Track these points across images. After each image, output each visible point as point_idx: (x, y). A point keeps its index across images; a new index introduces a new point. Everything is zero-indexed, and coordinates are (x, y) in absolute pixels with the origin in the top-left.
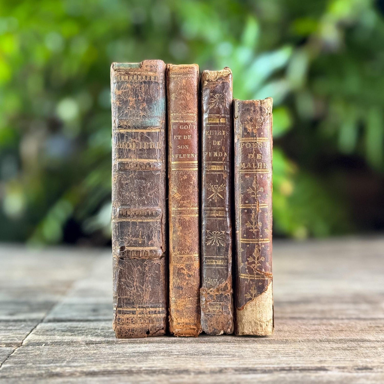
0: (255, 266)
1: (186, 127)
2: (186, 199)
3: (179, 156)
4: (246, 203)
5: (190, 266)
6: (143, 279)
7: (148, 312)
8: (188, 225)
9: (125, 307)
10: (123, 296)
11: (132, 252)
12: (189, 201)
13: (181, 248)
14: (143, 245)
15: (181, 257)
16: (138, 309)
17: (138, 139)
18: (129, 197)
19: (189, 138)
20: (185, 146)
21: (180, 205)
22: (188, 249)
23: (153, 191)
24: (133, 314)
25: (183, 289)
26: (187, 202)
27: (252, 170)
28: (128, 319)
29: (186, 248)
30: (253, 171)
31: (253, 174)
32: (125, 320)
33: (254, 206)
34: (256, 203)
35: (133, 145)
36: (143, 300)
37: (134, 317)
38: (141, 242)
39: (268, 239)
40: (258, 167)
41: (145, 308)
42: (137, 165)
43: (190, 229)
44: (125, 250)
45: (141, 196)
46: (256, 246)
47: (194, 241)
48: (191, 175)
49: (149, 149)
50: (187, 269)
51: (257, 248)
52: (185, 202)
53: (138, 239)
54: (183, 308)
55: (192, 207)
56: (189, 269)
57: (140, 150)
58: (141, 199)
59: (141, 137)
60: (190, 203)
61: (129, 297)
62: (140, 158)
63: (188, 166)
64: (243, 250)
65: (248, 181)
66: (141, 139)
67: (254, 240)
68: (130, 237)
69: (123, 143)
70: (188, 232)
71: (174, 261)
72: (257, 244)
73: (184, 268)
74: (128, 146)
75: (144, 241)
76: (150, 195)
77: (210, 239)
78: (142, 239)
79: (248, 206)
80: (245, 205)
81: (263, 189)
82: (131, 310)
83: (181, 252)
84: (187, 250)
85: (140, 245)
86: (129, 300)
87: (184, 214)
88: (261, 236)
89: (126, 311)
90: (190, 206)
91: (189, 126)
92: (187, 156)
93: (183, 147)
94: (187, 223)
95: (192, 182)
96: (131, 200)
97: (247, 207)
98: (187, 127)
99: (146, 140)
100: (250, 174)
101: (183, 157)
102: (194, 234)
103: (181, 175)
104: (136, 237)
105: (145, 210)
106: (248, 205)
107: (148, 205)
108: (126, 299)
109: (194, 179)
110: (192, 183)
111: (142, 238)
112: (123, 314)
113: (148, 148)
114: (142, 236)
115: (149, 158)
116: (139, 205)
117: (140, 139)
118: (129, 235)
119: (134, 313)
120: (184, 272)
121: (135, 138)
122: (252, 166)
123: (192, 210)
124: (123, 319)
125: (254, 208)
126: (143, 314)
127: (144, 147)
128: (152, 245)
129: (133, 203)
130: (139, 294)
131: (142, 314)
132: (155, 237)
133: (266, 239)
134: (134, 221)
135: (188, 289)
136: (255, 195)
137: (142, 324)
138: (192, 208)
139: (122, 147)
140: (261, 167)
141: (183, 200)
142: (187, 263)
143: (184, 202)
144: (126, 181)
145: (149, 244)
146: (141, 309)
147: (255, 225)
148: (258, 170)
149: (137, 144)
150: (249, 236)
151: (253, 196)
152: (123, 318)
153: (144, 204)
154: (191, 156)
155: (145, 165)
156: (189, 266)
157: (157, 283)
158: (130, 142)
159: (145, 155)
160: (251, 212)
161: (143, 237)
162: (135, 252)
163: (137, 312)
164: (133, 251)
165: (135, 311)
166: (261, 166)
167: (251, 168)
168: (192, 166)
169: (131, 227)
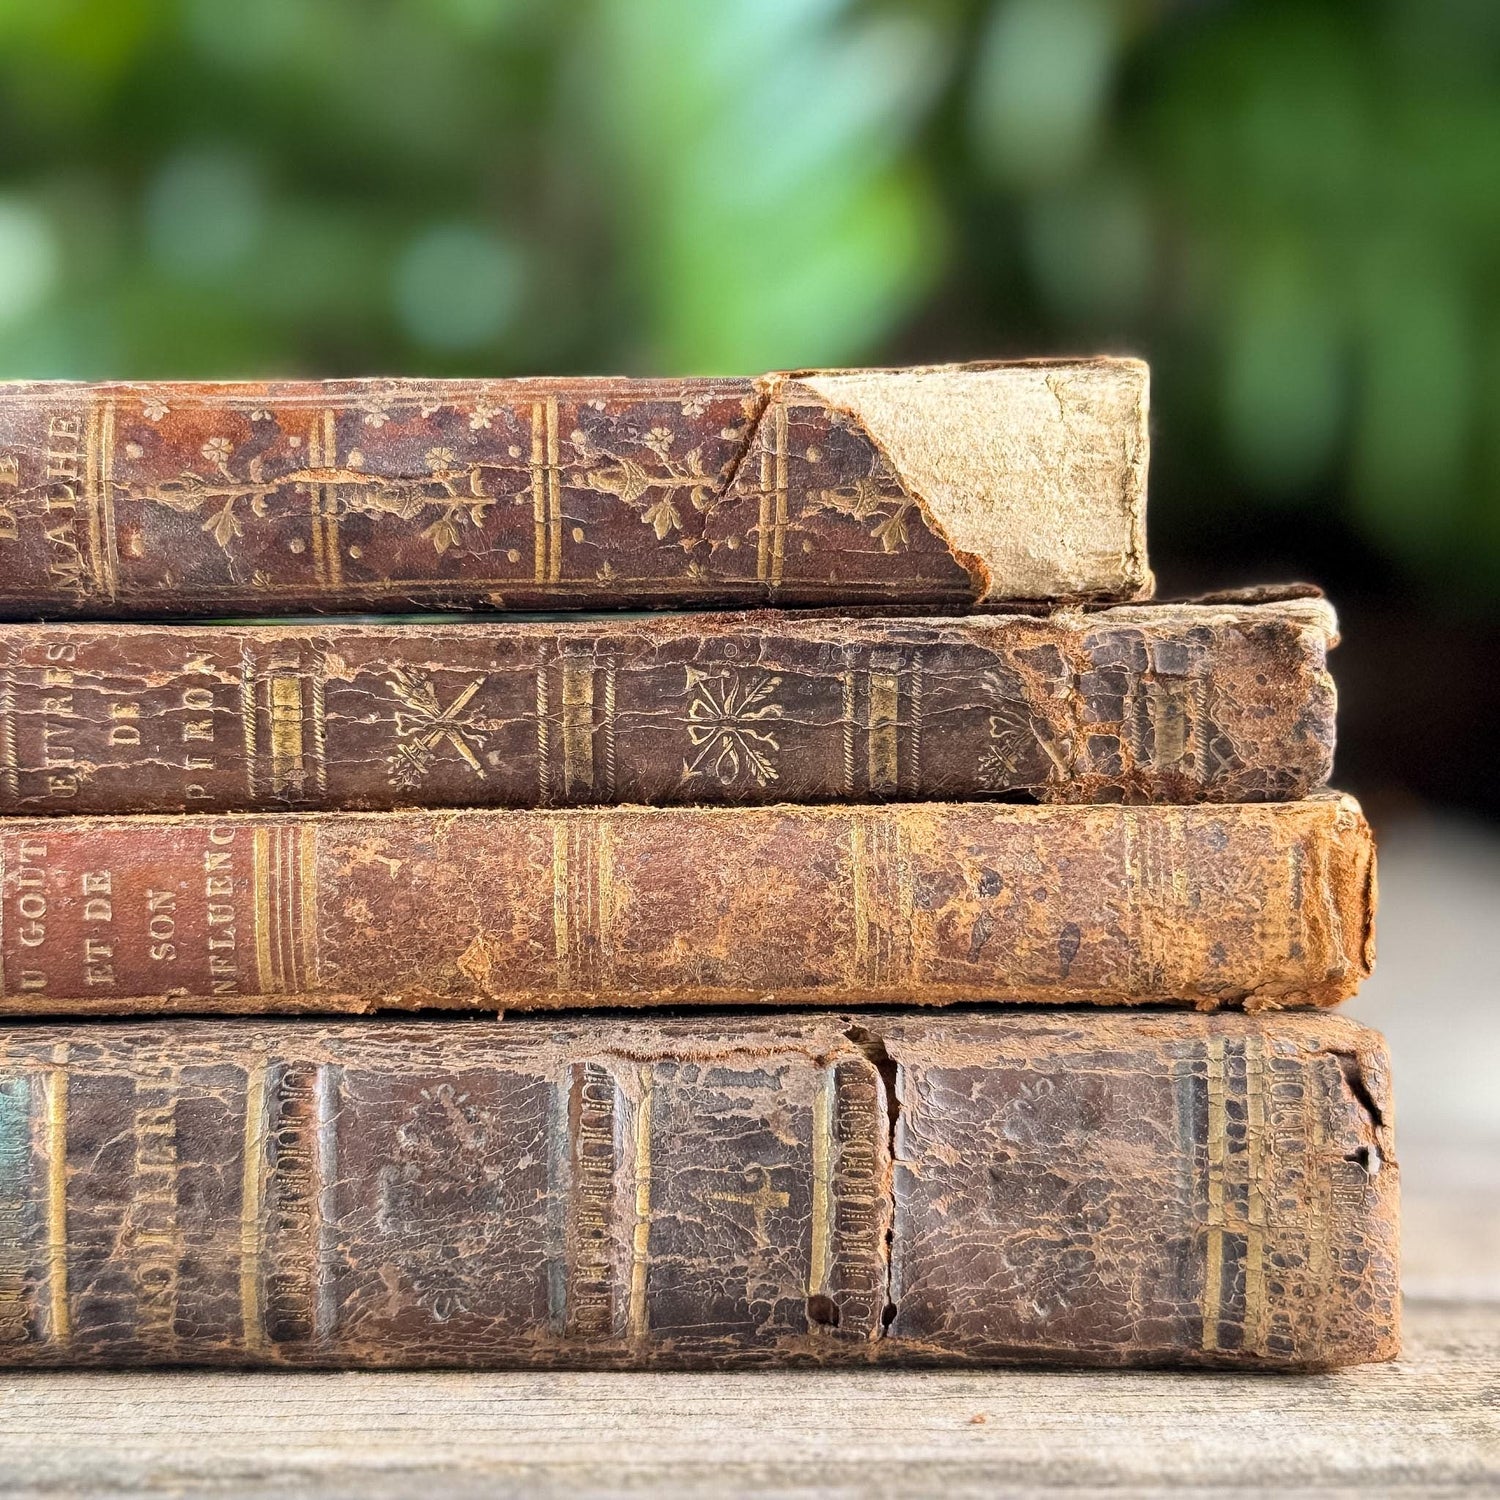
0: (706, 490)
1: (31, 906)
2: (499, 905)
3: (216, 951)
4: (309, 549)
5: (930, 878)
6: (1021, 1183)
7: (1234, 1158)
8: (667, 887)
9: (1197, 1301)
10: (1125, 1312)
11: (844, 1258)
12: (509, 886)
13: (812, 937)
14: (798, 1182)
15: (872, 936)
16: (1214, 1218)
17: (116, 1218)
18: (492, 1272)
19: (107, 888)
20: (157, 913)
21: (537, 945)
22: (821, 888)
23: (455, 1114)
24: (1243, 1252)
25: (1075, 920)
26: (521, 896)
27: (94, 513)
28: (1277, 1289)
29: (814, 904)
30: (100, 511)
31: (118, 507)
32: (1283, 1306)
33: (322, 498)
34: (299, 489)
35: (153, 1249)
36: (1154, 1186)
37: (1267, 1250)
38: (785, 1198)
39: (537, 410)
40: (72, 474)
41: (1204, 1176)
42: (286, 1224)
43: (693, 874)
44: (831, 1294)
45: (483, 1197)
46: (578, 482)
47: (767, 853)
48: (347, 870)
49: (177, 1140)
50: (947, 897)
51: (590, 475)
52: (518, 908)
53: (761, 1212)
54: (1197, 921)
55: (547, 862)
56: (951, 883)
57: (185, 1199)
58: (502, 1194)
59: (101, 1196)
60: (522, 878)
61: (1136, 1277)
62: (234, 1199)
63: (284, 893)
64: (606, 567)
65: (163, 542)
66: (109, 1195)
67: (537, 499)
68: (745, 1263)
69: (140, 1309)
70: (713, 888)
71: (894, 981)
72: (564, 477)
73: (941, 912)
74: (164, 1276)
75: (777, 1174)
76: (478, 1135)
77: (741, 759)
78: (765, 1190)
79: (325, 539)
80: (318, 554)
81: (214, 441)
82: (1215, 1258)
83: (840, 934)
84: (827, 895)
85: (802, 1199)
86: (1155, 1274)
87: (595, 914)
88: (514, 451)
89: (1225, 1296)
90: (545, 876)
91: (27, 890)
92: (215, 900)
93: (159, 927)
94: (654, 896)
95: (394, 869)
96: (514, 1256)
97: (332, 542)
98: (28, 897)
99: (117, 1166)
100: (120, 529)
101: (226, 925)
102: (722, 855)
103: (341, 937)
104: (753, 1223)
105: (574, 1168)
106: (317, 537)
107: (538, 1150)
108: (1148, 1292)
109: (370, 852)
110: (395, 865)
111: (755, 1187)
112: (1242, 1319)
113: (172, 1151)
114: (745, 1188)
115: (237, 1145)
116: (541, 1208)
117: (112, 1206)
118: (734, 1272)
119: (1235, 1248)
120: (966, 918)
121: (108, 1238)
122: (64, 515)
123: (570, 865)
124: (1276, 1318)
125: (332, 499)
126: (1245, 1188)
127: (164, 1179)
128: (804, 1122)
129: (533, 1246)
130: (1121, 1212)
131: (1246, 1197)
132: (748, 1104)
133: (536, 420)
134: (640, 1236)
135: (1075, 893)
136: (249, 497)
137: (1308, 1200)
138: (559, 866)
139: (165, 1318)
140: (73, 456)
141: (510, 923)
142: (906, 895)
143: (517, 915)
144: (386, 1289)
145: (794, 1142)
146: (1216, 1195)
147: (446, 495)
148: (91, 475)
149: (148, 1221)
150: (512, 532)
151: (258, 507)
152: (1267, 1320)
153: (540, 1176)
154: (217, 875)
155: (281, 1172)
156: (931, 881)
157: (1044, 1086)
158: (134, 1266)
159: (219, 1169)
160: (363, 518)
161: (750, 1179)
162: (845, 1235)
163: (1235, 1228)
164: (837, 1246)
165: (1229, 1239)
166: (64, 455)
167: (82, 524)
168: (284, 870)
169: (680, 1258)
